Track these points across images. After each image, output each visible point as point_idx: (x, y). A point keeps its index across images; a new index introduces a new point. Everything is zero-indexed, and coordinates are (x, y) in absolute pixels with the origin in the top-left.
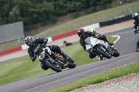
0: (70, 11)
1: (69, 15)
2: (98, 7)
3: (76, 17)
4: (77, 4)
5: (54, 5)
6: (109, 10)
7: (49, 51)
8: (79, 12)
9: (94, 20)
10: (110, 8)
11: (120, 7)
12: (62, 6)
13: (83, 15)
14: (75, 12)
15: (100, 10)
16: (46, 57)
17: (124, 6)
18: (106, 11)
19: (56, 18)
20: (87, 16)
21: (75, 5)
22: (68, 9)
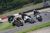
0: (8, 9)
1: (8, 10)
2: (18, 8)
3: (10, 11)
4: (11, 6)
5: (2, 7)
6: (22, 9)
7: (16, 20)
8: (11, 9)
9: (17, 12)
10: (22, 8)
11: (26, 8)
12: (5, 7)
13: (13, 10)
14: (10, 9)
15: (19, 9)
16: (15, 22)
17: (27, 7)
18: (21, 9)
19: (3, 11)
20: (14, 11)
21: (10, 7)
22: (7, 8)
